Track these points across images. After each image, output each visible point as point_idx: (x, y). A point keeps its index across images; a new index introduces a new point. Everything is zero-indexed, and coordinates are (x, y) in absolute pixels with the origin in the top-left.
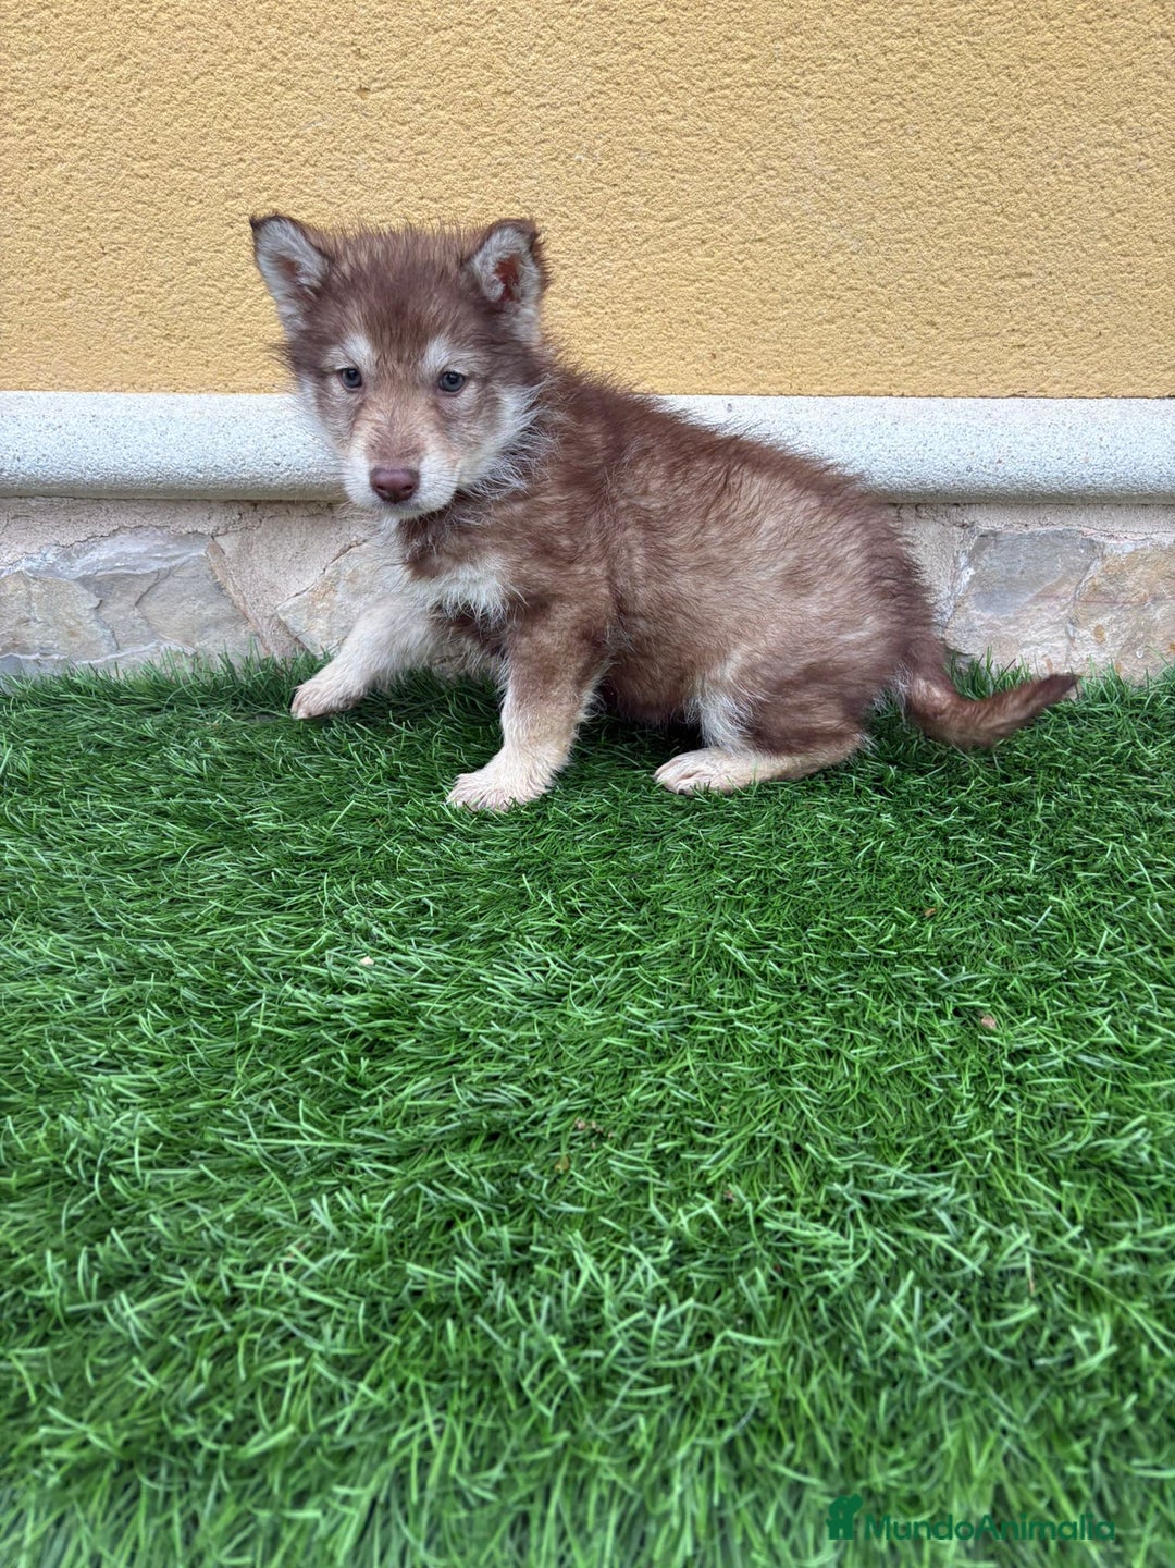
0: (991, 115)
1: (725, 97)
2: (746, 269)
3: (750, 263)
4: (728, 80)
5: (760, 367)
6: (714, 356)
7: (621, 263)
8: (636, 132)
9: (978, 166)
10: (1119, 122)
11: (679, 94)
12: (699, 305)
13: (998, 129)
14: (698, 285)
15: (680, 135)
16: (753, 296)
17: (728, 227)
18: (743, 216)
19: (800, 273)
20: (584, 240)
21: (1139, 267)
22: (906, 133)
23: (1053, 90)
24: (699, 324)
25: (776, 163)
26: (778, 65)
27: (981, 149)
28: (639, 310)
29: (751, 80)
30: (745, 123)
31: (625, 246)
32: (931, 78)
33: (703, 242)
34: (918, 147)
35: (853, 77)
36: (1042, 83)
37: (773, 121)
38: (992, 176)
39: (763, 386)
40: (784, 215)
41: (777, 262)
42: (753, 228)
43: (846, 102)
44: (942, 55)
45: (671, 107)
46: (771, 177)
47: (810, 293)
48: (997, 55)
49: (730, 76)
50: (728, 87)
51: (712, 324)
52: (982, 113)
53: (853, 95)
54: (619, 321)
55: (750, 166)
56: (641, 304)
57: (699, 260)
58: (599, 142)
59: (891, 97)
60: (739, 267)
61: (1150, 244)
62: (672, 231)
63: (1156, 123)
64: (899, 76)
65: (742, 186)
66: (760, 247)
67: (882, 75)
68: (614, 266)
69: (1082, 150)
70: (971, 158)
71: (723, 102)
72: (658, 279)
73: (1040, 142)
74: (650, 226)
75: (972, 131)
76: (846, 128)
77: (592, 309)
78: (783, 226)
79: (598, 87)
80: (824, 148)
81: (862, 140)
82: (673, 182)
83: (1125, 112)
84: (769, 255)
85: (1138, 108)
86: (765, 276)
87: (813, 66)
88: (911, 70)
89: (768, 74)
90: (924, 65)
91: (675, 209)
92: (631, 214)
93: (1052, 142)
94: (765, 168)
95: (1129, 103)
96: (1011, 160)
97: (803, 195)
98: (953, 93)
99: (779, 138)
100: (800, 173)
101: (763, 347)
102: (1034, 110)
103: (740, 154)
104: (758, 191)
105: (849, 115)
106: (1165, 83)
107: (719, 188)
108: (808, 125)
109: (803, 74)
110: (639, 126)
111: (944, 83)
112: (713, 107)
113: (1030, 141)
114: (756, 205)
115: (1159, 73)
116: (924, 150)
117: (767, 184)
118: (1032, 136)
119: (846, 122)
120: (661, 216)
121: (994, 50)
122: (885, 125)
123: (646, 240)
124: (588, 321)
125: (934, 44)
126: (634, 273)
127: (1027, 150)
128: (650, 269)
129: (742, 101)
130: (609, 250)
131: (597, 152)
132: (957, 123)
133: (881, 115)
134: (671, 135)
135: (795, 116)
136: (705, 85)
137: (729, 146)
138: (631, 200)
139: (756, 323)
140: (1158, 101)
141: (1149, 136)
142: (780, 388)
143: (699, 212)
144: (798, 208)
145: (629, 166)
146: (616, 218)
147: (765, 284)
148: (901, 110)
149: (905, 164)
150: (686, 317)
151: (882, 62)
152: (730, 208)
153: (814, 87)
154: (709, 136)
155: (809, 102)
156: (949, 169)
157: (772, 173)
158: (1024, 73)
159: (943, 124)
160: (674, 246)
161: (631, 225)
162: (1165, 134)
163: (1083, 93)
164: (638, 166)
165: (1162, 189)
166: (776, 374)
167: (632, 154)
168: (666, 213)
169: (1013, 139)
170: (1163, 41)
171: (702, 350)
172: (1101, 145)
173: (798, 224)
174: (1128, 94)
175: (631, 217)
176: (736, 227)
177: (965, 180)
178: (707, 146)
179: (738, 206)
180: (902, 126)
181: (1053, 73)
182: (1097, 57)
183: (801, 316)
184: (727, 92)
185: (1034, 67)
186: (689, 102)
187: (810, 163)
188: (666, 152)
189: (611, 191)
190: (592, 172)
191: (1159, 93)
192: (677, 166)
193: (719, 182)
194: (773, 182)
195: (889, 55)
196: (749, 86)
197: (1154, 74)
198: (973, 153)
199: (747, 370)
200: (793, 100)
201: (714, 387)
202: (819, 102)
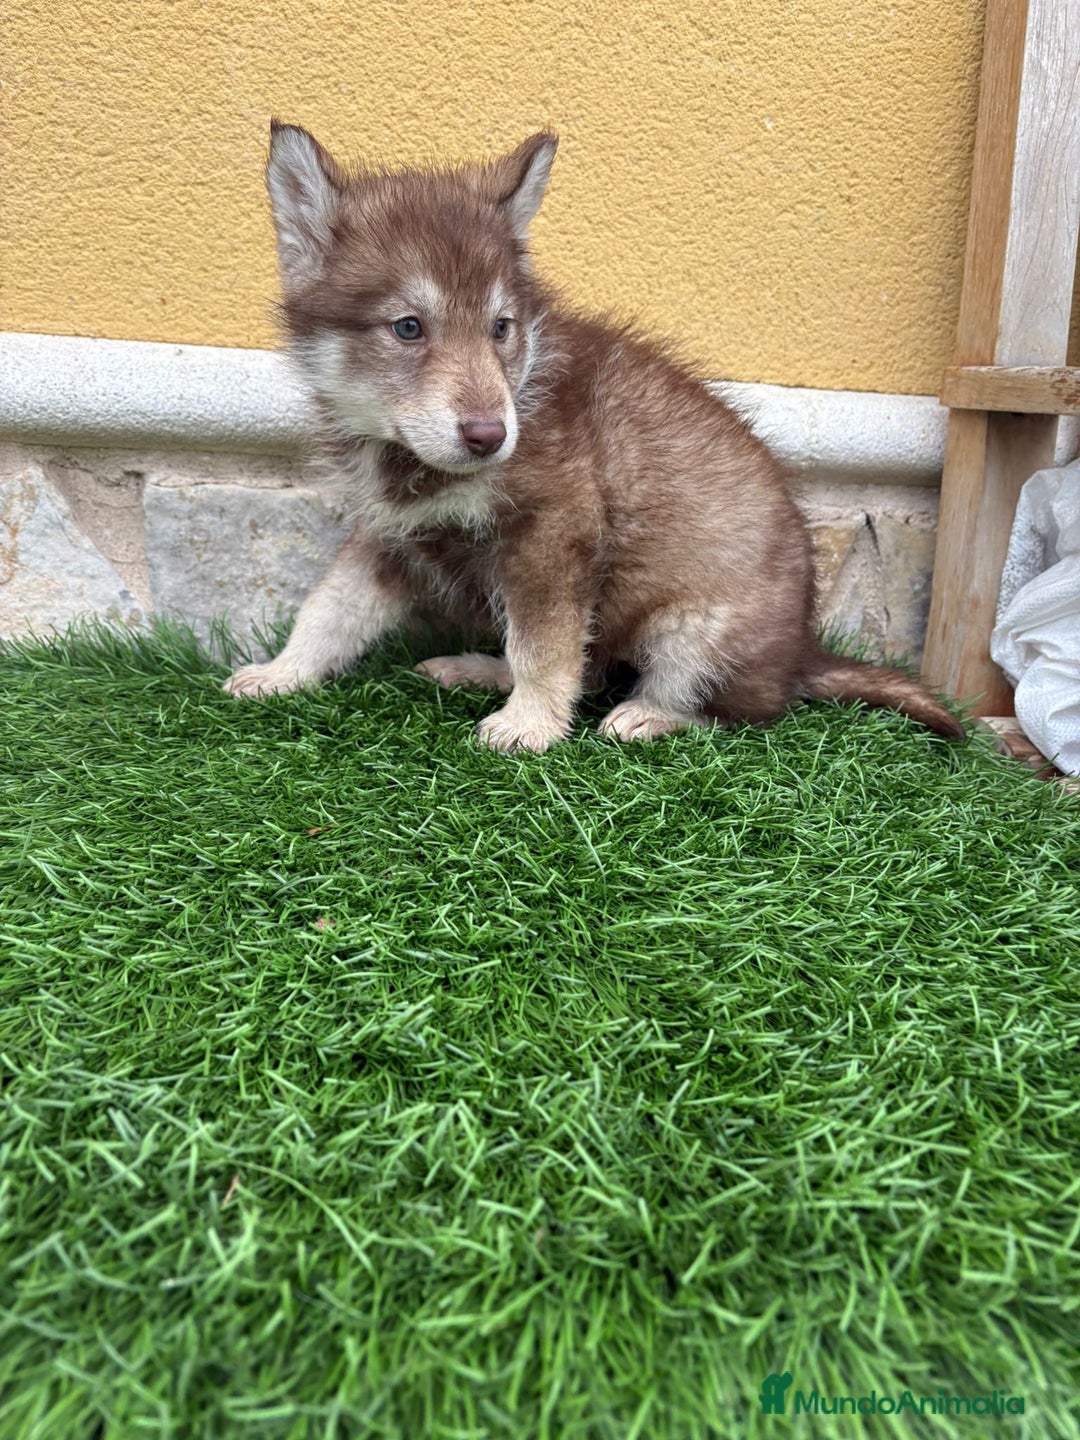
0: (423, 83)
1: (152, 36)
2: (190, 213)
3: (193, 206)
4: (153, 20)
5: (214, 316)
6: (164, 302)
7: (52, 195)
8: (60, 62)
9: (415, 133)
10: (545, 102)
11: (104, 28)
12: (142, 246)
13: (430, 98)
14: (139, 224)
15: (107, 69)
16: (199, 241)
17: (165, 167)
18: (180, 157)
19: (247, 222)
20: (11, 167)
21: (578, 245)
22: (340, 92)
23: (479, 64)
24: (144, 266)
25: (211, 108)
26: (205, 10)
27: (416, 115)
28: (77, 246)
29: (178, 23)
30: (175, 65)
31: (55, 177)
32: (360, 40)
33: (141, 180)
34: (353, 107)
35: (281, 30)
36: (470, 57)
37: (204, 64)
38: (429, 143)
39: (220, 337)
40: (225, 161)
41: (222, 209)
42: (193, 170)
43: (277, 54)
44: (369, 19)
45: (95, 41)
46: (206, 121)
47: (259, 243)
48: (422, 25)
49: (155, 16)
50: (154, 27)
51: (158, 267)
52: (413, 81)
53: (285, 48)
54: (56, 256)
55: (184, 108)
56: (78, 240)
57: (138, 198)
58: (19, 68)
59: (321, 54)
60: (182, 209)
61: (586, 224)
62: (107, 166)
63: (579, 106)
64: (328, 34)
65: (177, 127)
66: (201, 191)
67: (311, 32)
68: (45, 198)
69: (512, 127)
70: (407, 123)
71: (151, 41)
72: (95, 215)
73: (472, 114)
74: (81, 158)
75: (406, 96)
76: (280, 80)
77: (25, 241)
78: (224, 171)
79: (15, 12)
80: (258, 97)
81: (297, 94)
82: (103, 116)
83: (550, 93)
84: (212, 200)
85: (561, 90)
86: (210, 221)
87: (240, 16)
88: (340, 30)
89: (195, 19)
90: (352, 28)
91: (108, 144)
92: (60, 145)
93: (483, 116)
94: (201, 112)
95: (552, 84)
96: (446, 129)
97: (242, 142)
98: (383, 58)
99: (212, 83)
100: (237, 120)
101: (215, 296)
102: (463, 82)
103: (172, 94)
104: (194, 133)
105: (282, 68)
106: (583, 70)
107: (153, 126)
108: (240, 73)
109: (231, 23)
110: (62, 56)
111: (373, 47)
112: (140, 45)
113: (463, 112)
114: (194, 147)
115: (577, 59)
116: (361, 110)
117: (204, 127)
118: (464, 107)
119: (280, 74)
120: (93, 149)
121: (419, 20)
122: (318, 81)
123: (79, 173)
124: (20, 254)
125: (361, 7)
126: (68, 206)
127: (460, 122)
128: (85, 203)
129: (170, 42)
130: (39, 180)
131: (18, 78)
132: (390, 87)
133: (314, 71)
134: (97, 69)
135: (227, 63)
136: (130, 22)
137: (160, 85)
138: (60, 130)
139: (206, 271)
140: (579, 85)
141: (575, 119)
142: (237, 339)
143: (134, 149)
144: (238, 155)
145: (54, 95)
146: (43, 148)
147: (211, 230)
148: (333, 68)
149: (342, 122)
150: (129, 257)
151: (310, 19)
152: (167, 148)
153: (243, 36)
154: (138, 73)
155: (238, 50)
156: (387, 132)
157: (208, 116)
158: (450, 45)
159: (376, 86)
160: (109, 181)
161: (62, 155)
162: (588, 118)
163: (508, 71)
164: (64, 96)
165: (591, 172)
166: (230, 326)
167: (57, 84)
168: (98, 147)
169: (446, 109)
170: (578, 29)
171: (149, 294)
172: (530, 123)
173: (240, 171)
174: (551, 75)
175: (60, 147)
176: (175, 168)
177: (403, 145)
178: (137, 83)
179: (175, 146)
180: (336, 85)
181: (477, 48)
182: (518, 37)
183: (252, 266)
184: (154, 32)
185: (459, 40)
186: (114, 38)
187: (247, 112)
188: (93, 85)
189: (36, 119)
190: (14, 98)
191: (579, 79)
192: (106, 100)
193: (151, 120)
194: (210, 126)
195: (317, 13)
196: (176, 28)
197: (572, 60)
198: (409, 119)
199: (200, 319)
200: (223, 46)
201: (168, 335)
202: (250, 52)
